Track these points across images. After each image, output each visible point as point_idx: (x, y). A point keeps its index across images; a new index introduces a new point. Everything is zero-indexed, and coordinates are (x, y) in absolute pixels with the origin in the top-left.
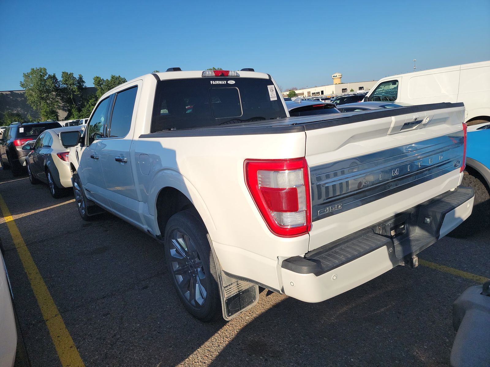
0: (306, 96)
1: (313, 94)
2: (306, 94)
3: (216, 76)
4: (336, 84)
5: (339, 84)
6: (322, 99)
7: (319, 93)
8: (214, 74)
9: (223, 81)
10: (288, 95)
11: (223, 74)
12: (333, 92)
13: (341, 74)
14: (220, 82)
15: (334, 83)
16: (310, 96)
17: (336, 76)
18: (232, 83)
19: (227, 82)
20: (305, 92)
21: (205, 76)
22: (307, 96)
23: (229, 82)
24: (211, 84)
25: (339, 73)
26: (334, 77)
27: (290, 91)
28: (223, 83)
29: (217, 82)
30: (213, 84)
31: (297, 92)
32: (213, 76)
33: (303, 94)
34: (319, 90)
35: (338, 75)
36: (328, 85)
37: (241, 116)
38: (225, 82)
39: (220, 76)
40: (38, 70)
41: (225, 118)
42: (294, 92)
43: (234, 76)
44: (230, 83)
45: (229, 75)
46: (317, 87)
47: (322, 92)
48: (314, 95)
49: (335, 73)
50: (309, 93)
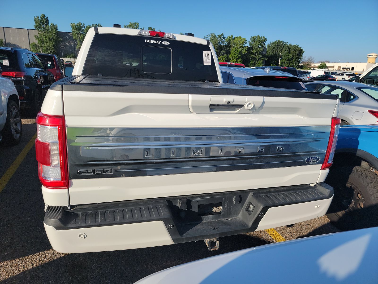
0: (335, 70)
1: (343, 68)
2: (336, 68)
3: (151, 36)
4: (370, 63)
5: (373, 63)
6: (347, 75)
7: (349, 68)
8: (149, 34)
9: (157, 41)
10: (318, 66)
11: (158, 35)
12: (363, 70)
13: (377, 55)
14: (155, 42)
15: (368, 62)
16: (340, 70)
17: (372, 56)
18: (166, 44)
19: (161, 43)
20: (336, 66)
21: (141, 35)
22: (337, 69)
23: (163, 43)
24: (146, 42)
25: (375, 53)
26: (369, 57)
27: (322, 63)
28: (157, 42)
29: (152, 41)
30: (147, 42)
31: (328, 65)
32: (148, 36)
33: (333, 67)
34: (350, 65)
35: (374, 55)
36: (360, 63)
37: (170, 74)
38: (160, 42)
39: (154, 36)
40: (134, 24)
41: (153, 73)
42: (325, 65)
43: (170, 38)
44: (165, 44)
45: (164, 36)
46: (348, 63)
47: (353, 68)
48: (344, 70)
49: (371, 53)
50: (339, 67)
